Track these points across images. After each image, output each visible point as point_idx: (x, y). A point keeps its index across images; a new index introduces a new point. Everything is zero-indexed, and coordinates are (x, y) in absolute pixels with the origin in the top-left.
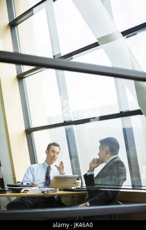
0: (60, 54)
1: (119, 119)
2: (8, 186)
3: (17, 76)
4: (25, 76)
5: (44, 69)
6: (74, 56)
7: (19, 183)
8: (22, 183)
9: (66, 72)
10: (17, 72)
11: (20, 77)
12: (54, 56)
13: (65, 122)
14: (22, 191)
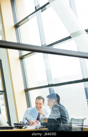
0: (46, 44)
1: (83, 83)
2: (15, 124)
3: (20, 57)
4: (25, 57)
5: (36, 53)
6: (54, 45)
7: (21, 123)
8: (23, 123)
9: (49, 55)
10: (20, 55)
11: (21, 58)
12: (42, 45)
13: (49, 85)
14: (23, 128)
